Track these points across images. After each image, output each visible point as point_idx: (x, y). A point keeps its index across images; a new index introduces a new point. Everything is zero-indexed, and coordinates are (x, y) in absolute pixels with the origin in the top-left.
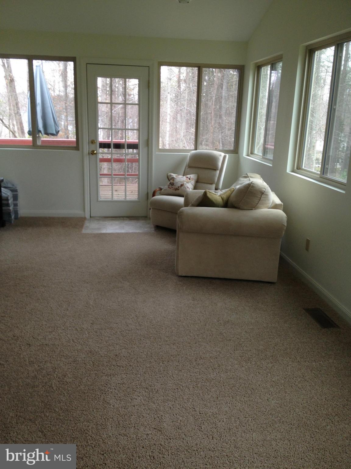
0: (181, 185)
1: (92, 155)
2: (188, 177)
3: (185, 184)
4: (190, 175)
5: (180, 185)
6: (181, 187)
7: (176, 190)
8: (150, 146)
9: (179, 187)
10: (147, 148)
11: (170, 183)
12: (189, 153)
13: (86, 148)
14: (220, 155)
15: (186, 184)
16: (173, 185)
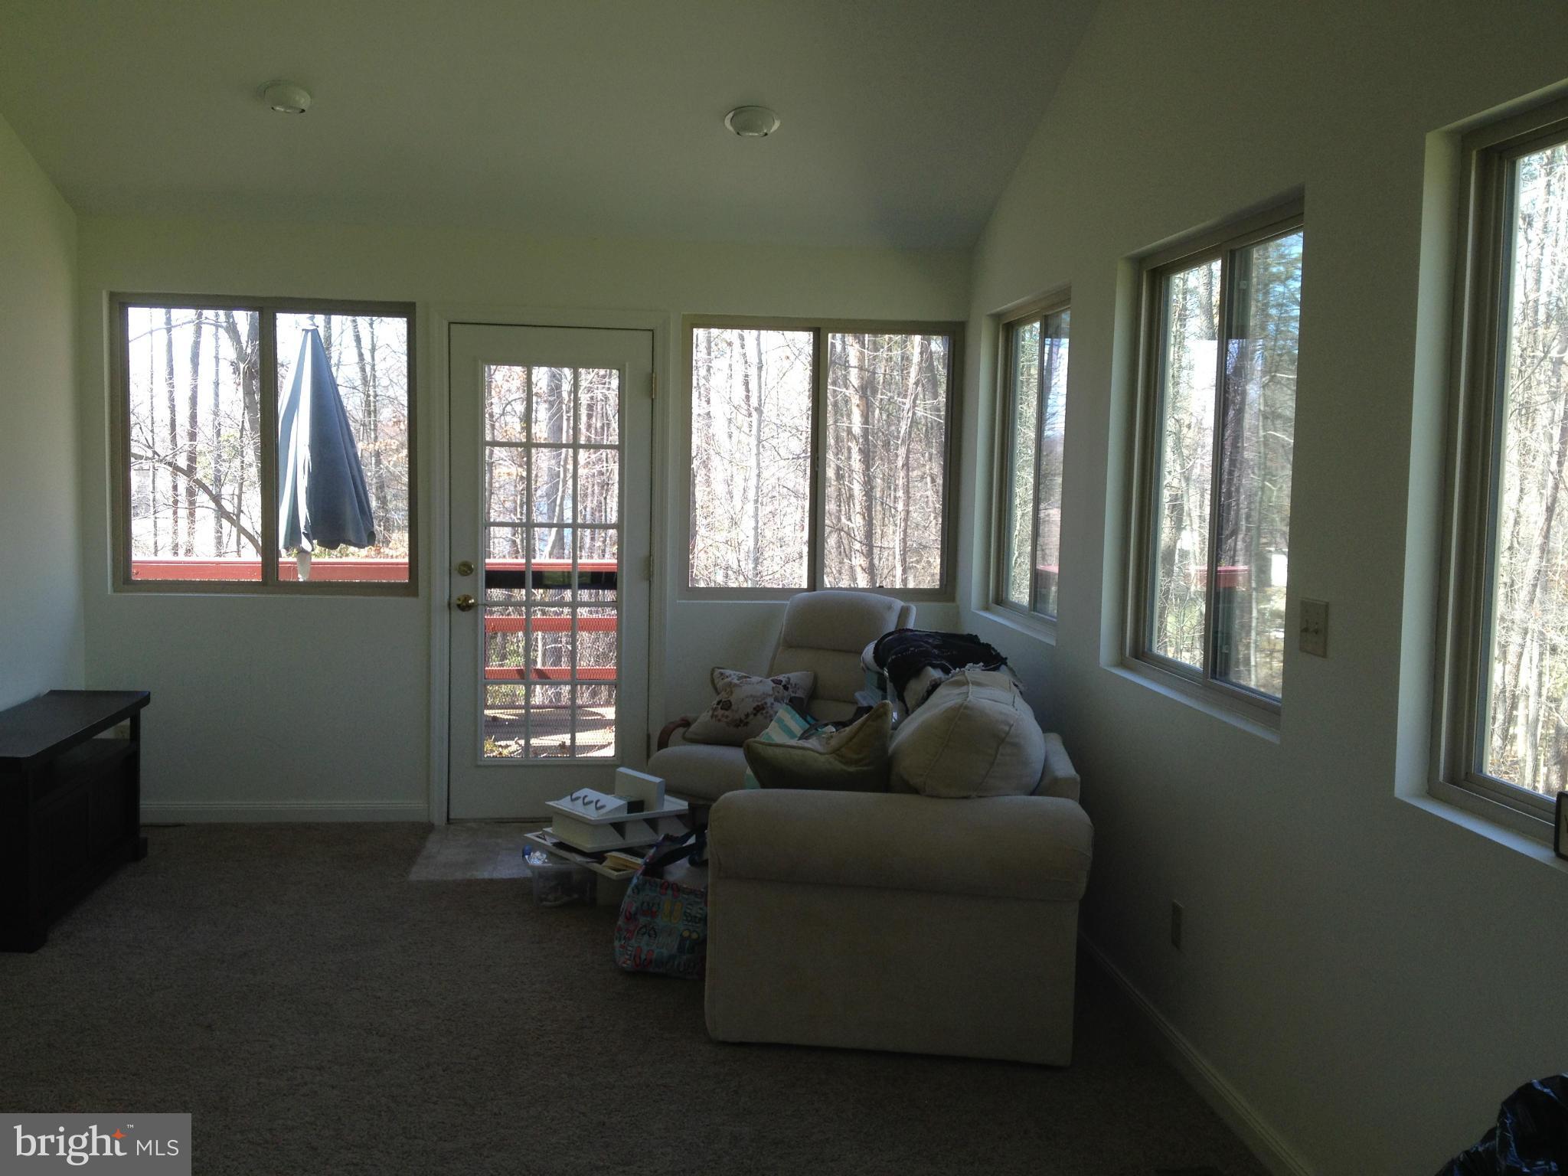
0: (754, 709)
1: (460, 612)
2: (779, 682)
3: (769, 704)
4: (786, 676)
5: (750, 710)
6: (755, 715)
7: (737, 726)
8: (656, 579)
9: (747, 716)
10: (645, 585)
11: (718, 703)
12: (788, 600)
13: (440, 586)
14: (890, 608)
15: (772, 704)
16: (727, 710)
